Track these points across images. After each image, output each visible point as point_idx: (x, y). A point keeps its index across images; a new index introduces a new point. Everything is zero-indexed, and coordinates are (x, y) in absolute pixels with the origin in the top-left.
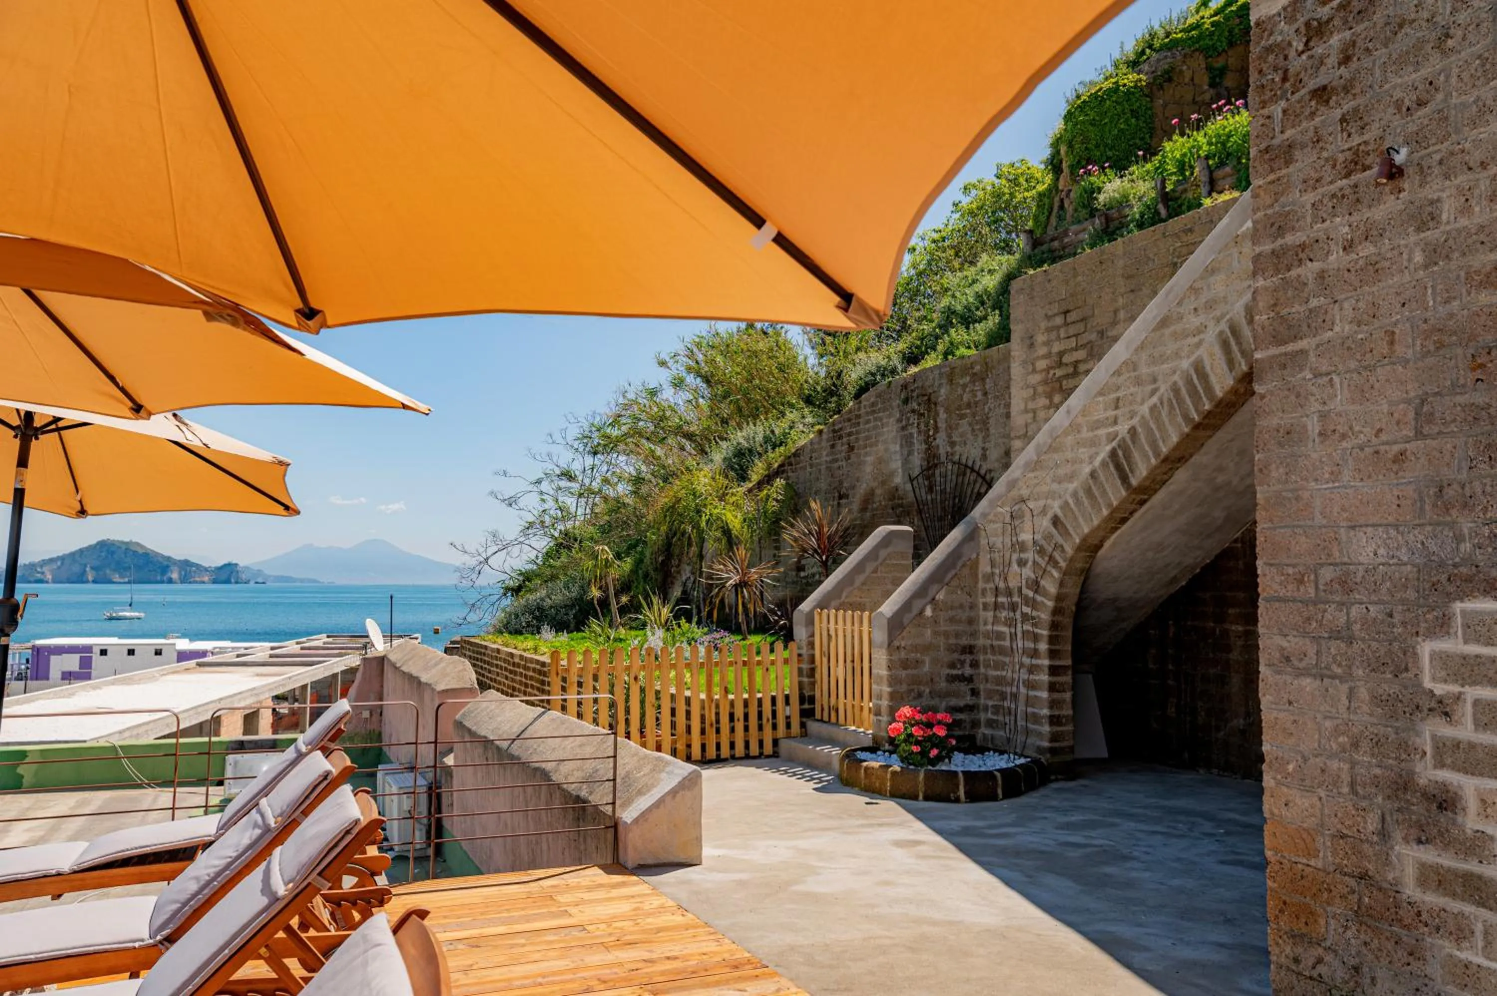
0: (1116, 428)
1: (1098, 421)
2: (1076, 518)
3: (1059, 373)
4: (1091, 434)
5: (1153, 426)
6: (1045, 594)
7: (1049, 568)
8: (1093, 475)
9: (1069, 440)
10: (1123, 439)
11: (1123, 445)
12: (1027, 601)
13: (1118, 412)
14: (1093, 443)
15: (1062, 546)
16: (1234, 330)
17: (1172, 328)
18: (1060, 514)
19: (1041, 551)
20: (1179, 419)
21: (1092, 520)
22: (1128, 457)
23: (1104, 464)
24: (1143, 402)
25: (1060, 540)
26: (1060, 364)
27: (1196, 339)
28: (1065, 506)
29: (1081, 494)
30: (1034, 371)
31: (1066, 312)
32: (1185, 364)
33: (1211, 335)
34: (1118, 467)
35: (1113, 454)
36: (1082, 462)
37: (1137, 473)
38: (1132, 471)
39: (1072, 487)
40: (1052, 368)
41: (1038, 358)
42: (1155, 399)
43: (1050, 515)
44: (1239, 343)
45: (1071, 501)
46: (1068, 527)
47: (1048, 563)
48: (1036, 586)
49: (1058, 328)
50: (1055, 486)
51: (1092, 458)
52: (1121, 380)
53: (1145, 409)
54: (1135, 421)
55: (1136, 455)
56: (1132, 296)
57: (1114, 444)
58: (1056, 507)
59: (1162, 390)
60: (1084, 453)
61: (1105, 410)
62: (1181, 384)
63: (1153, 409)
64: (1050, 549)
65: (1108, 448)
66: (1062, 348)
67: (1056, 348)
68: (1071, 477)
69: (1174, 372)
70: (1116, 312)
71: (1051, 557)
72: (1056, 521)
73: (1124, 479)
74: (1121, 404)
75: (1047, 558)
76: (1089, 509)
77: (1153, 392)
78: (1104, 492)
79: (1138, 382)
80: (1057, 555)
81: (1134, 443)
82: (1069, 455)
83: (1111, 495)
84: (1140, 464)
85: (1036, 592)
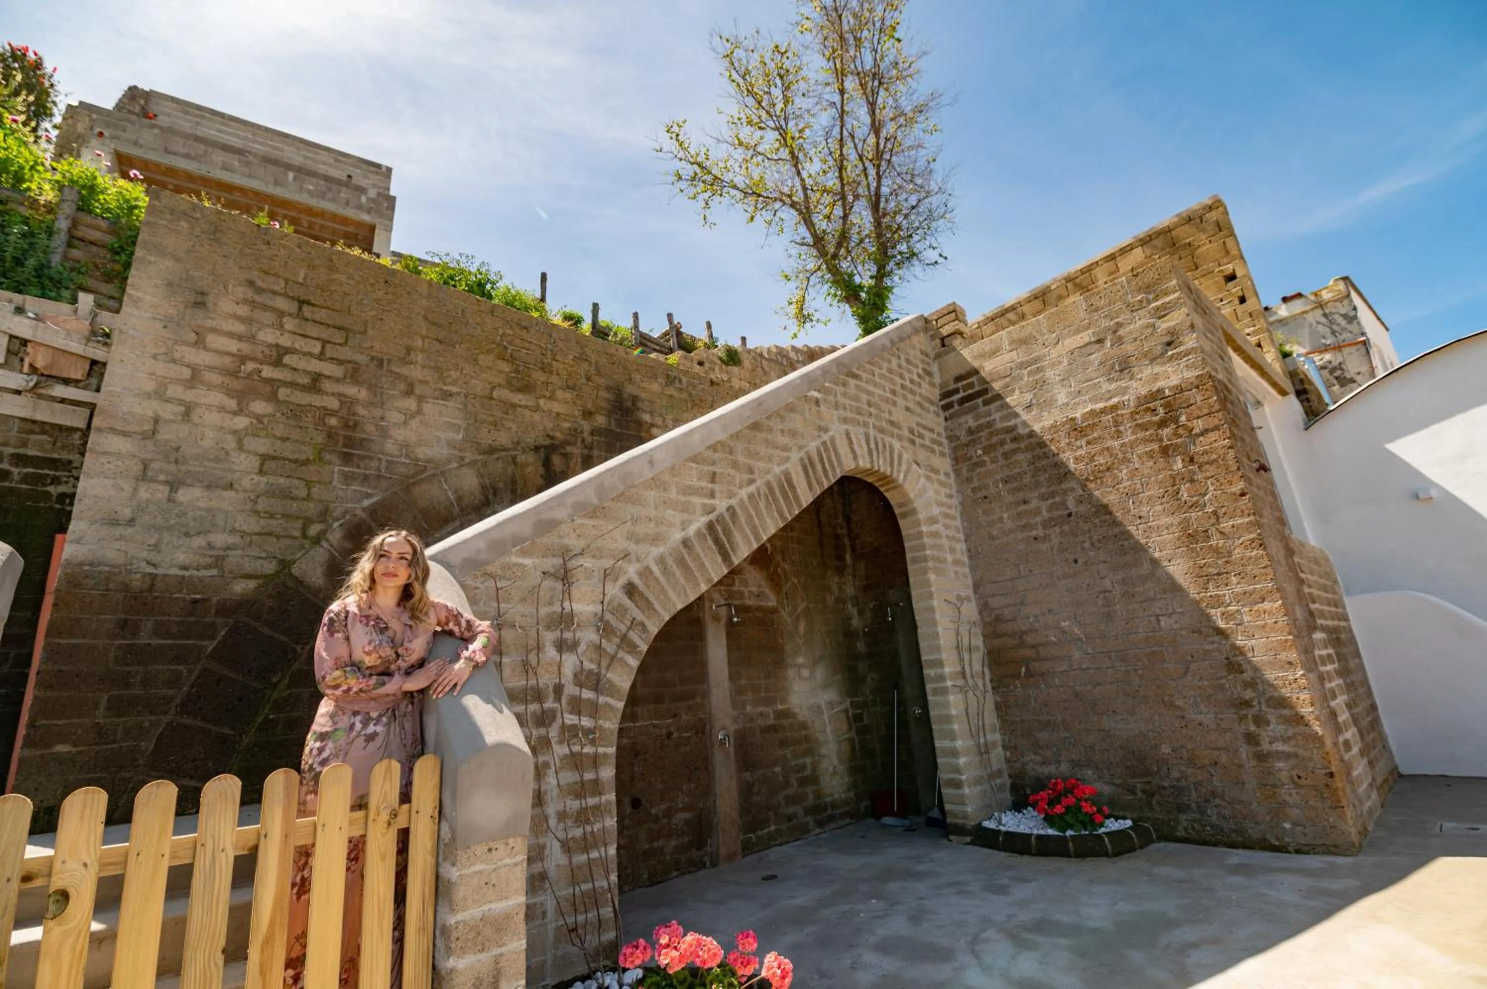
0: (712, 502)
1: (690, 487)
2: (663, 590)
3: (268, 372)
4: (682, 498)
5: (753, 513)
6: (612, 691)
7: (621, 654)
8: (686, 543)
9: (651, 495)
10: (722, 515)
11: (720, 519)
12: (576, 706)
13: (717, 487)
14: (686, 508)
15: (642, 624)
16: (810, 459)
17: (764, 435)
18: (637, 580)
19: (606, 630)
20: (776, 514)
21: (686, 595)
22: (728, 533)
23: (699, 533)
24: (740, 487)
25: (640, 617)
26: (277, 363)
27: (785, 454)
28: (646, 573)
29: (670, 562)
30: (200, 342)
31: (302, 303)
32: (777, 470)
33: (795, 456)
34: (717, 541)
35: (710, 526)
36: (671, 525)
37: (739, 554)
38: (733, 550)
39: (656, 551)
40: (254, 359)
41: (213, 330)
42: (752, 489)
43: (622, 581)
44: (814, 472)
45: (655, 569)
46: (652, 599)
47: (619, 646)
48: (595, 681)
49: (281, 314)
50: (632, 547)
51: (684, 525)
52: (717, 455)
53: (744, 493)
54: (733, 502)
55: (737, 537)
56: (438, 346)
57: (711, 517)
58: (631, 572)
59: (759, 482)
60: (671, 515)
61: (699, 479)
62: (774, 484)
63: (751, 496)
64: (623, 628)
65: (704, 519)
66: (288, 344)
67: (269, 336)
68: (656, 539)
69: (768, 472)
70: (409, 350)
71: (624, 638)
72: (631, 590)
73: (726, 557)
74: (717, 479)
75: (617, 640)
76: (682, 581)
77: (751, 482)
78: (702, 566)
79: (735, 465)
80: (634, 636)
81: (734, 522)
82: (652, 513)
83: (710, 570)
84: (742, 546)
85: (596, 688)
